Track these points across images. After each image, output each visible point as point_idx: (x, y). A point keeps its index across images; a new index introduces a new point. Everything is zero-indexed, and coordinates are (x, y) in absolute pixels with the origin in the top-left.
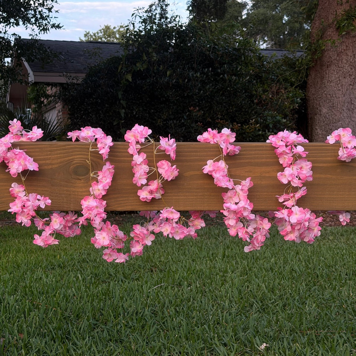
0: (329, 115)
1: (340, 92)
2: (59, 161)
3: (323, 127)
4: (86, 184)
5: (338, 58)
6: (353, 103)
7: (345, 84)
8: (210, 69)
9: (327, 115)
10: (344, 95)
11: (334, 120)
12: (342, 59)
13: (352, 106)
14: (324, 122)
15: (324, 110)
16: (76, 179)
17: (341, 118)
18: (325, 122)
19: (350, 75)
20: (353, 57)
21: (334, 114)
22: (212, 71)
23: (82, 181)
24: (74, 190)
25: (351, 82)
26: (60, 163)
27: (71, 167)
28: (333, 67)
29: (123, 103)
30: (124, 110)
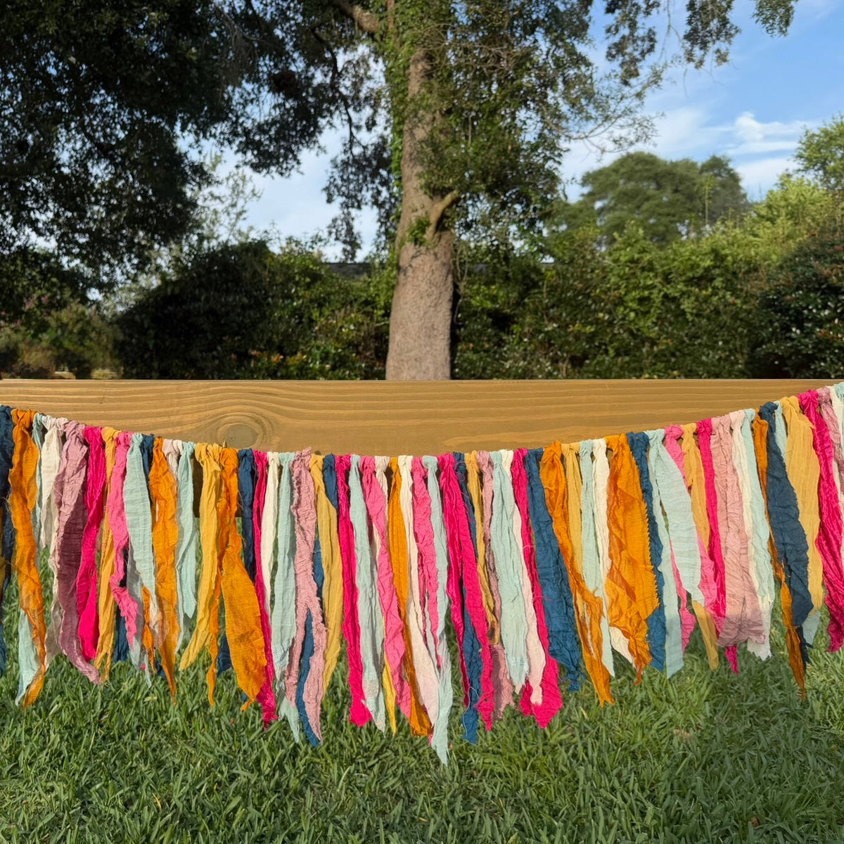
2: (196, 416)
26: (199, 420)
27: (220, 429)
29: (152, 332)
30: (153, 341)
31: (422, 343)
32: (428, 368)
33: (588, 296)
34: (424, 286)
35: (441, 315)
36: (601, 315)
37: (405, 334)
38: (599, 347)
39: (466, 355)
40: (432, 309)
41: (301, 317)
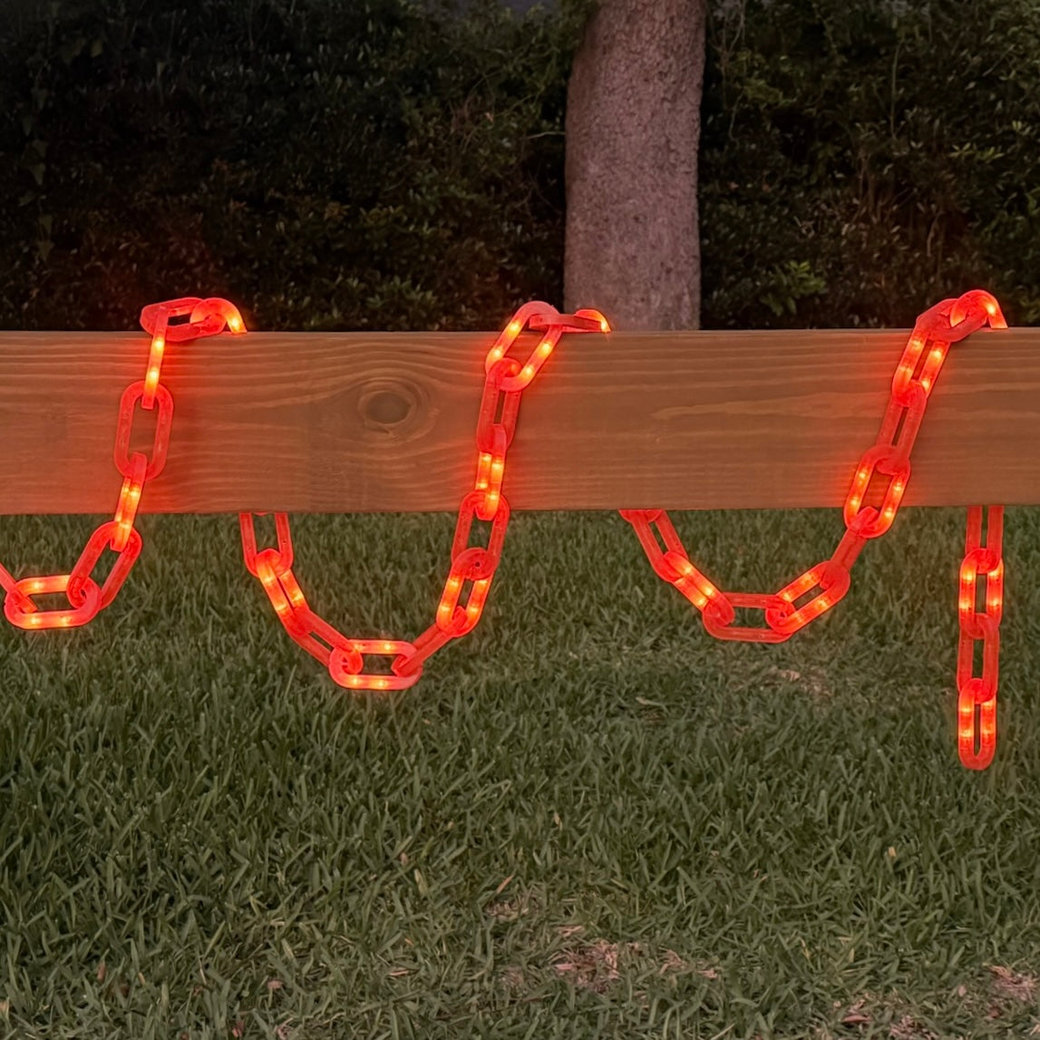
0: (603, 183)
1: (635, 120)
2: (330, 382)
3: (589, 213)
4: (400, 443)
5: (627, 28)
6: (672, 147)
7: (646, 97)
8: (288, 57)
9: (599, 182)
10: (645, 127)
11: (615, 196)
12: (639, 31)
13: (672, 157)
14: (590, 200)
15: (594, 169)
16: (374, 430)
17: (634, 189)
18: (595, 200)
19: (660, 73)
20: (668, 23)
21: (617, 179)
22: (291, 61)
23: (391, 435)
24: (371, 457)
25: (665, 92)
26: (334, 387)
27: (362, 399)
28: (618, 53)
29: (40, 146)
30: (42, 167)
31: (648, 180)
32: (660, 238)
33: (990, 82)
34: (653, 55)
35: (682, 118)
36: (1017, 125)
37: (612, 161)
38: (1005, 194)
39: (723, 207)
40: (667, 105)
41: (379, 119)
